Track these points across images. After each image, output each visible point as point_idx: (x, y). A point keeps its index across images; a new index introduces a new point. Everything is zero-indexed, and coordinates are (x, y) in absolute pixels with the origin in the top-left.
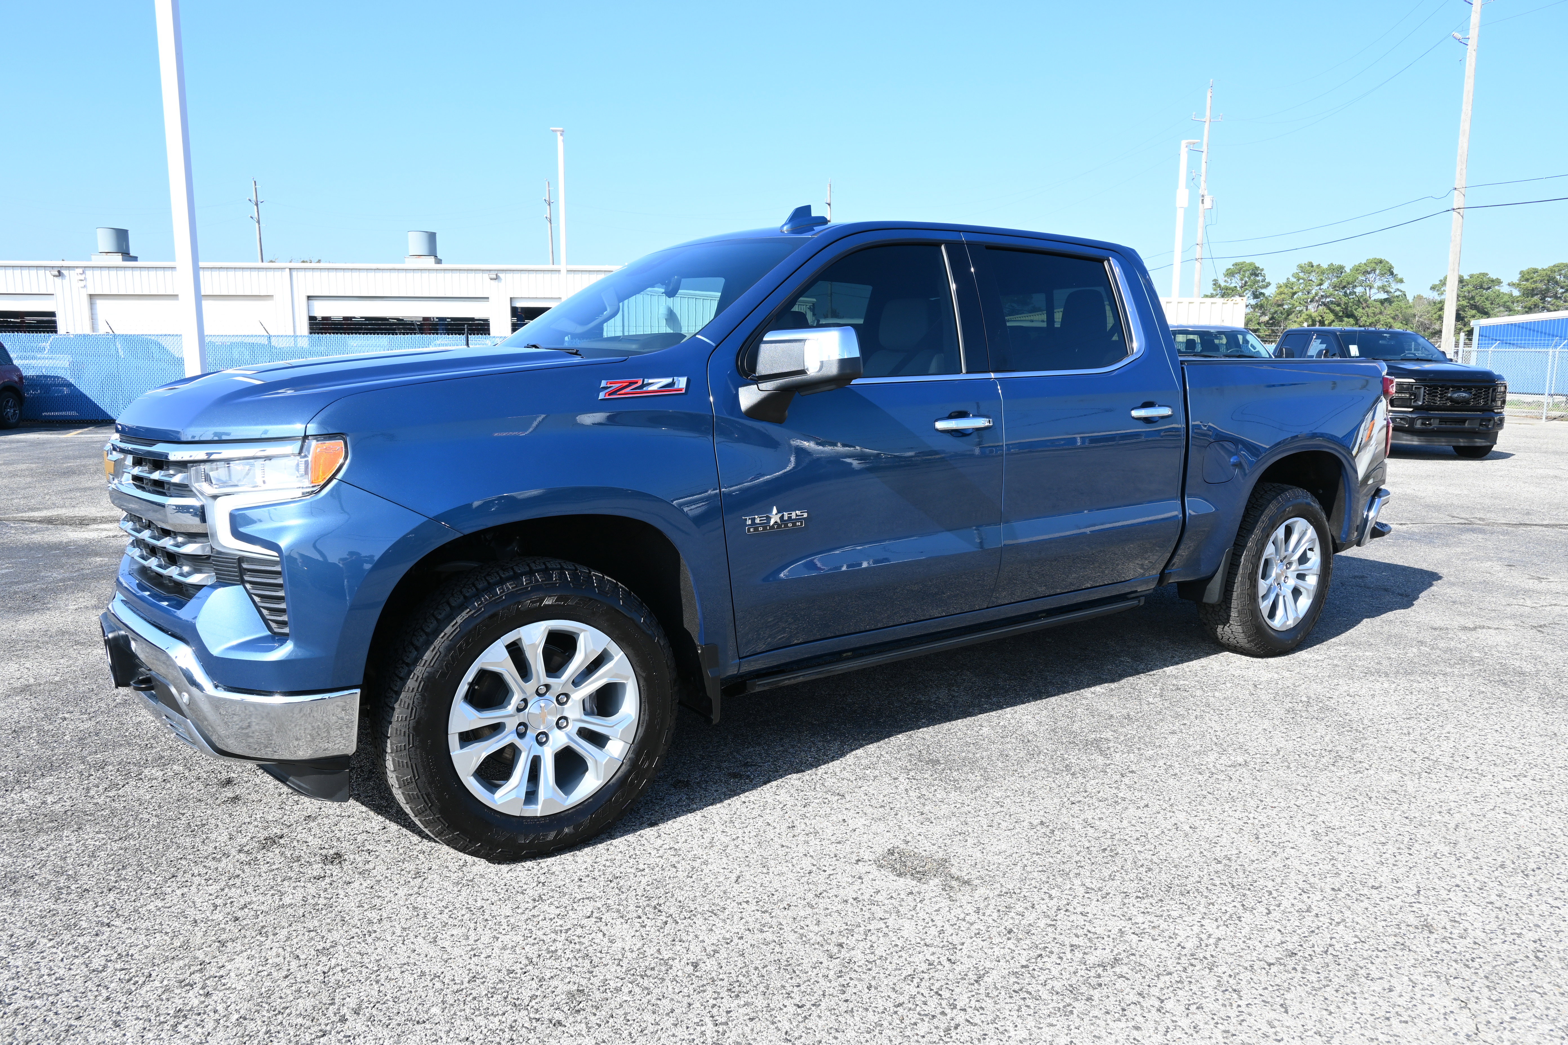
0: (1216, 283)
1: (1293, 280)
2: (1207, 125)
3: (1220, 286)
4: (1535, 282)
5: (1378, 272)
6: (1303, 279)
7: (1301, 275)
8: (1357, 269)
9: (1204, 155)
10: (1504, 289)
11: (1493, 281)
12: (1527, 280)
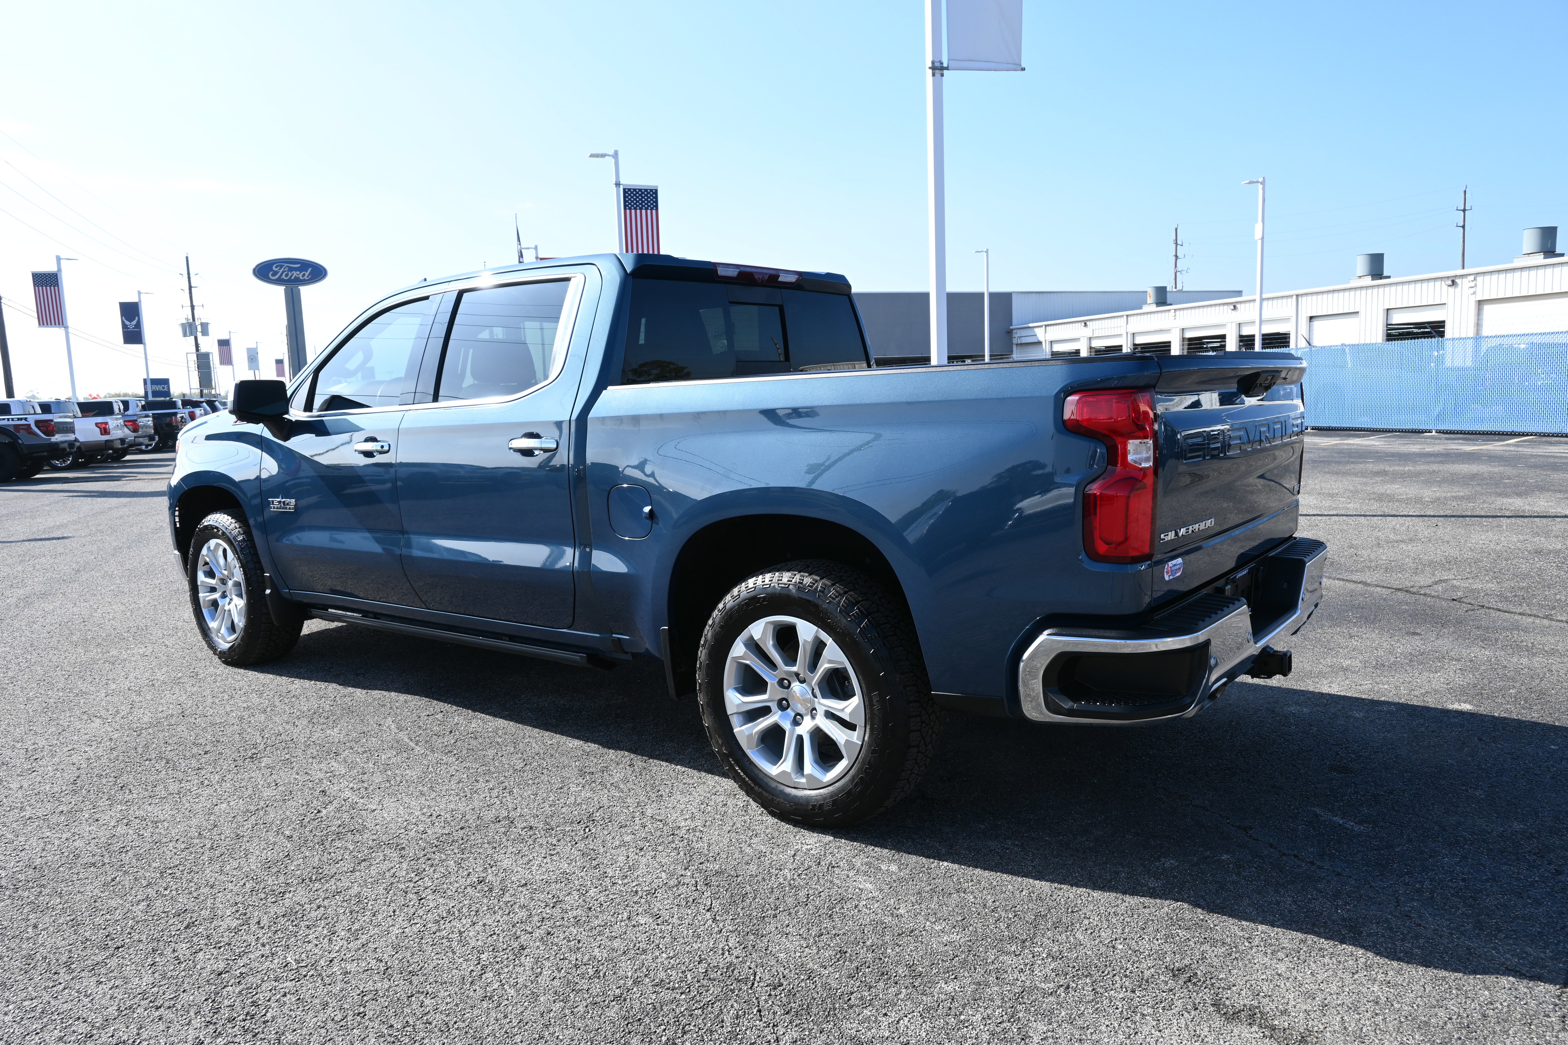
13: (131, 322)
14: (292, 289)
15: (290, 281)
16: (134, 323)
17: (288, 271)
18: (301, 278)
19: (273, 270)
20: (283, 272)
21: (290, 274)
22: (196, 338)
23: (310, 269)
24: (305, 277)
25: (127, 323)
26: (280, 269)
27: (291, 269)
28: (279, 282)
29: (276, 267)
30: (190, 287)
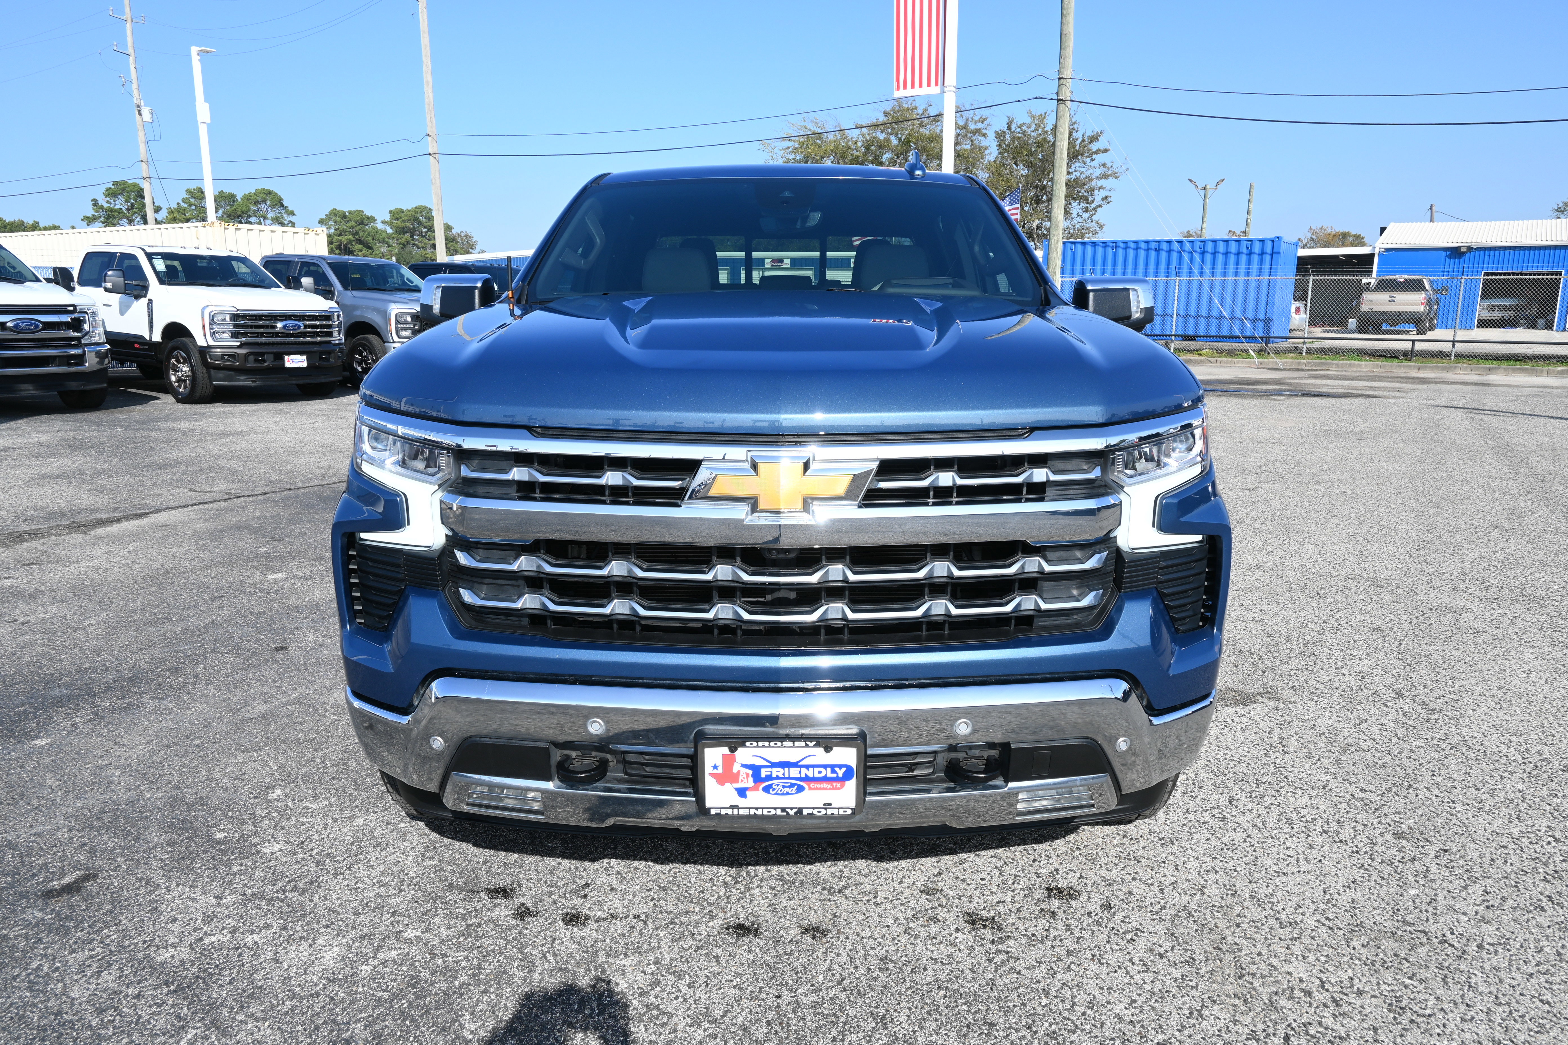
0: (95, 203)
1: (184, 205)
2: (129, 25)
3: (102, 207)
4: (404, 221)
5: (268, 203)
6: (195, 205)
7: (192, 200)
8: (247, 198)
9: (131, 59)
10: (380, 226)
11: (368, 218)
12: (397, 219)
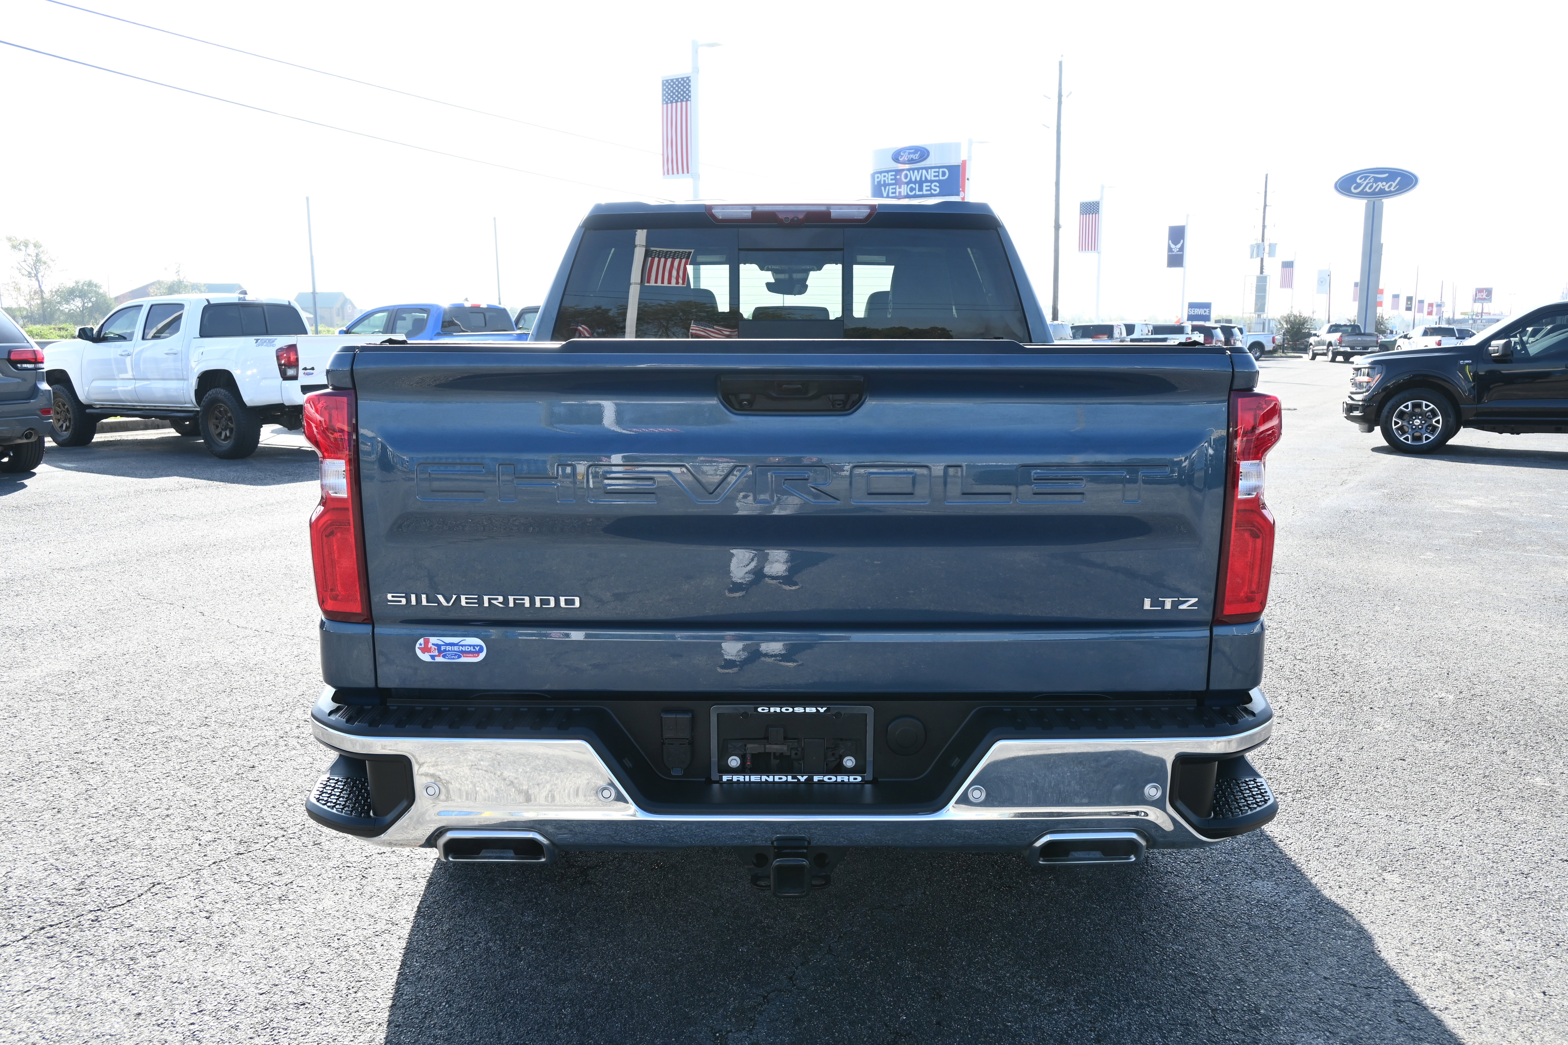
13: (1176, 245)
14: (1374, 203)
15: (1374, 193)
16: (1179, 246)
17: (1373, 182)
18: (1387, 189)
19: (1356, 182)
20: (1368, 184)
21: (1375, 186)
22: (1262, 260)
23: (1399, 179)
24: (1392, 189)
25: (1173, 246)
26: (1365, 180)
27: (1377, 180)
28: (1362, 194)
29: (1360, 179)
30: (1265, 206)
